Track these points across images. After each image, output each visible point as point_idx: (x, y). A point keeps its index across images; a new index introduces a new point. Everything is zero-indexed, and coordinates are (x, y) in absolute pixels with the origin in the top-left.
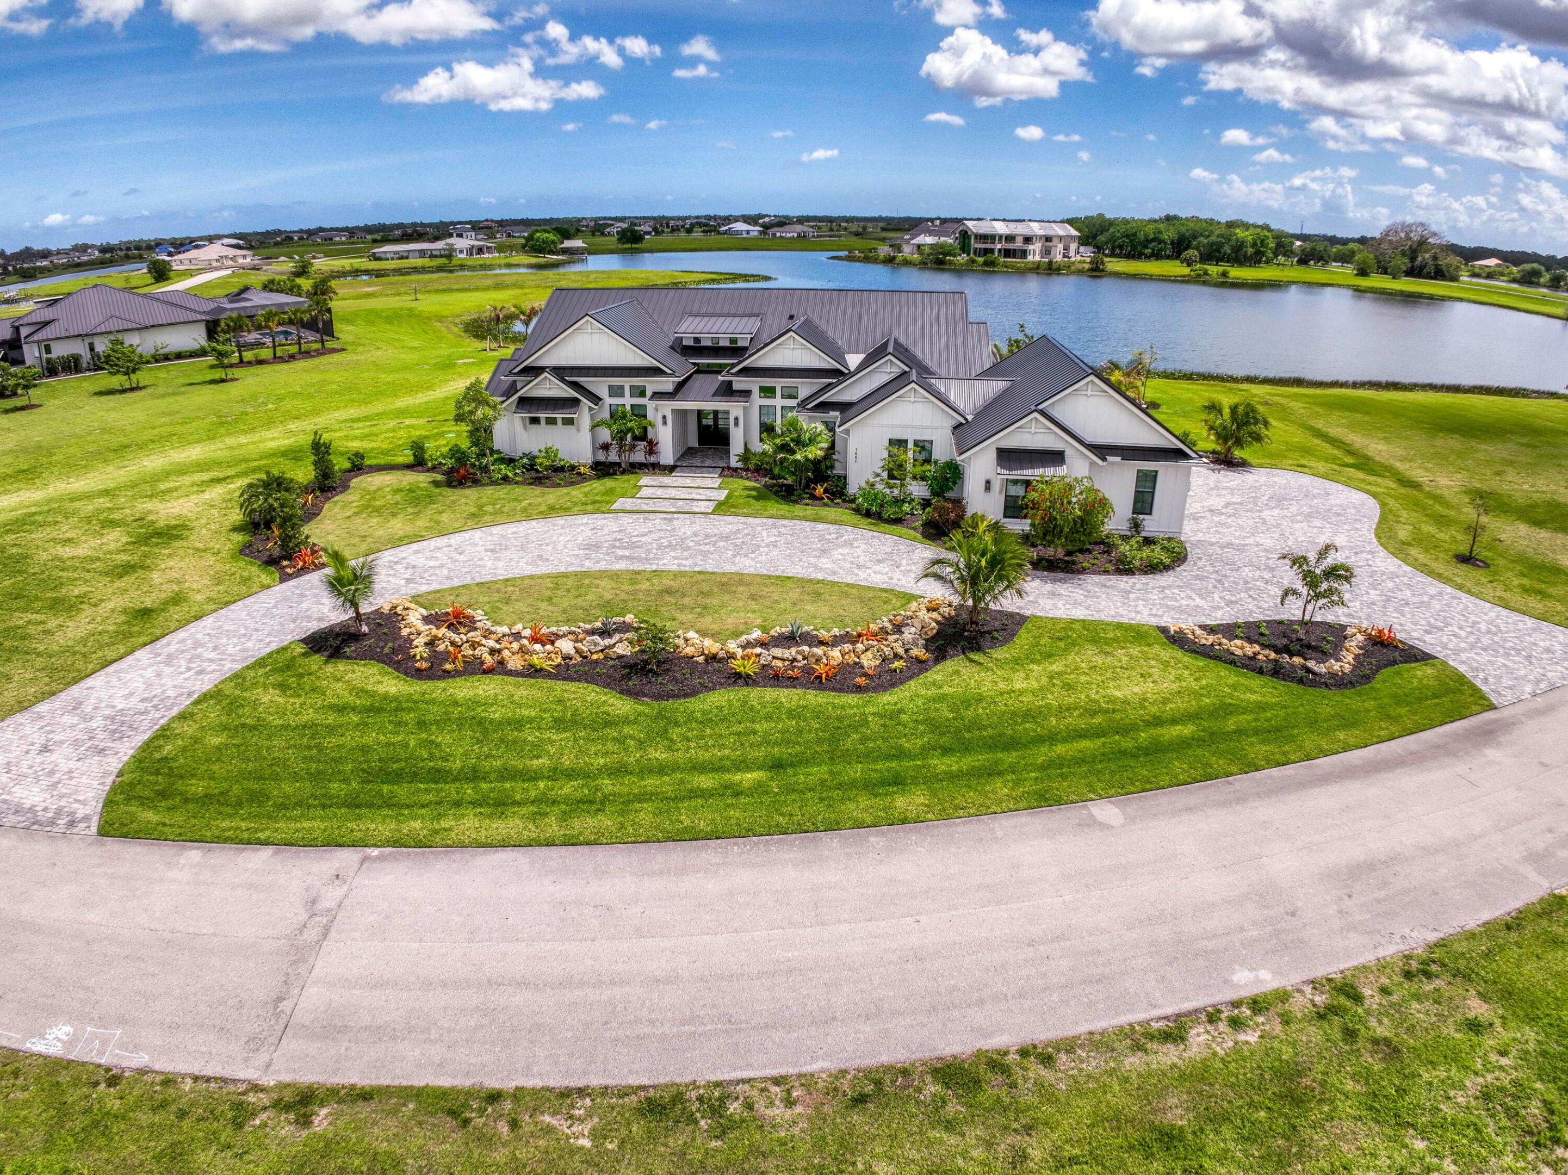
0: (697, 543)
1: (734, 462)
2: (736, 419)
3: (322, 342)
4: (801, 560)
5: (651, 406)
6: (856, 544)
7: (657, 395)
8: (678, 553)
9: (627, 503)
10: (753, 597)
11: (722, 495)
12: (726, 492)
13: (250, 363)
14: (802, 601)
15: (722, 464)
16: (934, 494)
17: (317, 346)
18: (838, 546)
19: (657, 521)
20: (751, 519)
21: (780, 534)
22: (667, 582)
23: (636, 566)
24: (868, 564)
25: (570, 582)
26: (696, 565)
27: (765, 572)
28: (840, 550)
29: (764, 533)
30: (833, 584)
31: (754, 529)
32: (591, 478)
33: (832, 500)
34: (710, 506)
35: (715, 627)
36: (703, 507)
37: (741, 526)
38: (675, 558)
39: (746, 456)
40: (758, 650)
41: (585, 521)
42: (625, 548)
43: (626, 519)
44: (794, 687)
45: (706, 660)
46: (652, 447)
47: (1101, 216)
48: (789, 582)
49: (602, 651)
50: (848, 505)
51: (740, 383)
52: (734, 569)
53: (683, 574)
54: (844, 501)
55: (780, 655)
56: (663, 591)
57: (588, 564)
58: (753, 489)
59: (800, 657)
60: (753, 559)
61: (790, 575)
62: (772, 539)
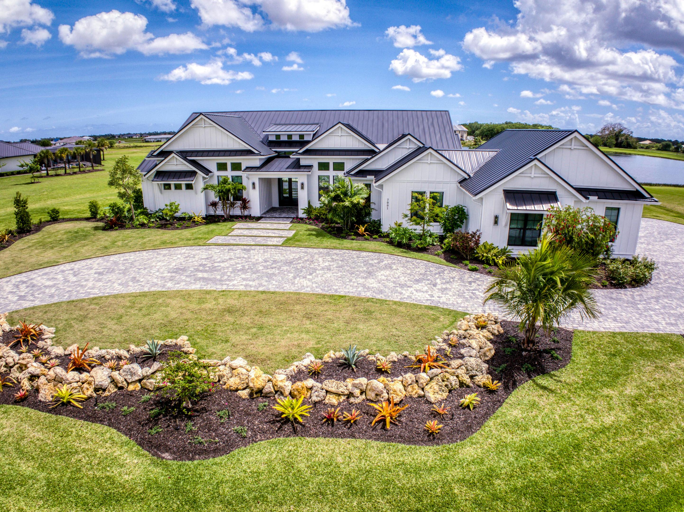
0: (266, 267)
1: (301, 214)
2: (302, 184)
3: (92, 166)
4: (351, 281)
5: (244, 175)
6: (394, 267)
7: (249, 169)
8: (248, 275)
9: (220, 240)
10: (308, 316)
11: (291, 234)
12: (294, 232)
13: (52, 176)
14: (354, 319)
15: (294, 216)
16: (446, 230)
17: (91, 168)
18: (381, 269)
19: (238, 251)
20: (310, 250)
21: (333, 260)
22: (231, 302)
23: (209, 287)
24: (408, 283)
25: (145, 301)
26: (261, 285)
27: (320, 292)
28: (382, 272)
29: (320, 259)
30: (382, 302)
31: (312, 257)
32: (201, 224)
33: (371, 237)
34: (282, 240)
35: (266, 351)
36: (275, 241)
37: (302, 255)
38: (244, 279)
39: (309, 210)
40: (310, 382)
41: (183, 251)
42: (206, 271)
43: (215, 250)
44: (353, 436)
45: (251, 395)
46: (245, 204)
47: (476, 123)
48: (342, 301)
49: (140, 381)
50: (383, 239)
51: (305, 160)
52: (293, 289)
53: (246, 293)
54: (380, 236)
55: (333, 390)
56: (225, 310)
57: (169, 285)
58: (313, 230)
59: (357, 392)
60: (309, 280)
61: (342, 294)
62: (327, 264)
